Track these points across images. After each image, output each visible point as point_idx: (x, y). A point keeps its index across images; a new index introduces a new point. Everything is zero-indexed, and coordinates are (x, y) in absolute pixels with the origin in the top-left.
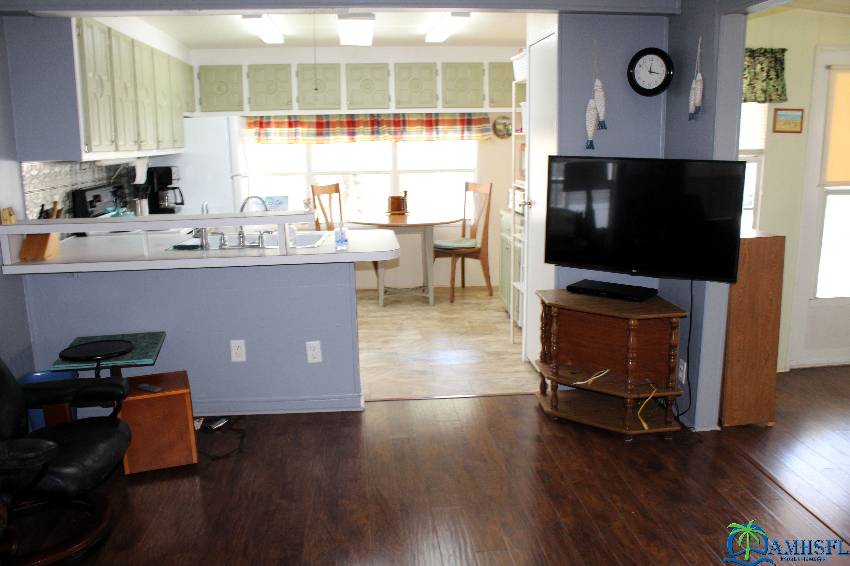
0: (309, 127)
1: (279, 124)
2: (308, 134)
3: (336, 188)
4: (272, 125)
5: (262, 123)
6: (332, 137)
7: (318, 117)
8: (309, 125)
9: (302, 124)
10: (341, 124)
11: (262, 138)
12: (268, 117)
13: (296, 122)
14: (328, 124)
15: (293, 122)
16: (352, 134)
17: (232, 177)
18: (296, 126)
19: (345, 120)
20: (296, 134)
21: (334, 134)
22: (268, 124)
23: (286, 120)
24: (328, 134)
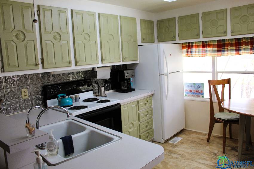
0: (213, 47)
1: (197, 46)
2: (213, 51)
3: (228, 81)
4: (194, 47)
5: (189, 46)
6: (226, 53)
7: (218, 41)
8: (214, 46)
9: (209, 46)
10: (231, 45)
11: (189, 53)
12: (193, 43)
13: (206, 45)
14: (224, 45)
15: (205, 45)
16: (238, 50)
17: (160, 75)
18: (206, 47)
19: (234, 42)
20: (206, 51)
21: (227, 50)
22: (192, 47)
23: (201, 44)
24: (224, 51)
